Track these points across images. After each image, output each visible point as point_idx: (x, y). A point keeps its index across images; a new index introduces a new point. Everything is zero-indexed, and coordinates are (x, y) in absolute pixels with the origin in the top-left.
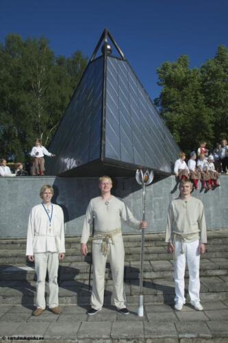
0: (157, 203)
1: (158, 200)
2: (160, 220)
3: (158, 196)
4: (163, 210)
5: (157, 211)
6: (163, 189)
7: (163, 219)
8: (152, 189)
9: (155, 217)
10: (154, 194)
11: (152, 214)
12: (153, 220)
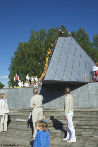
0: (82, 95)
1: (83, 94)
2: (84, 102)
3: (83, 92)
4: (85, 98)
5: (83, 99)
6: (85, 89)
7: (86, 102)
8: (80, 90)
9: (82, 102)
10: (81, 91)
11: (80, 100)
12: (81, 103)
